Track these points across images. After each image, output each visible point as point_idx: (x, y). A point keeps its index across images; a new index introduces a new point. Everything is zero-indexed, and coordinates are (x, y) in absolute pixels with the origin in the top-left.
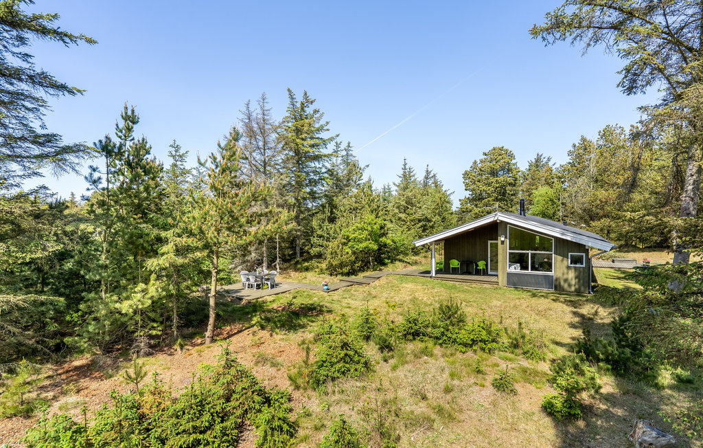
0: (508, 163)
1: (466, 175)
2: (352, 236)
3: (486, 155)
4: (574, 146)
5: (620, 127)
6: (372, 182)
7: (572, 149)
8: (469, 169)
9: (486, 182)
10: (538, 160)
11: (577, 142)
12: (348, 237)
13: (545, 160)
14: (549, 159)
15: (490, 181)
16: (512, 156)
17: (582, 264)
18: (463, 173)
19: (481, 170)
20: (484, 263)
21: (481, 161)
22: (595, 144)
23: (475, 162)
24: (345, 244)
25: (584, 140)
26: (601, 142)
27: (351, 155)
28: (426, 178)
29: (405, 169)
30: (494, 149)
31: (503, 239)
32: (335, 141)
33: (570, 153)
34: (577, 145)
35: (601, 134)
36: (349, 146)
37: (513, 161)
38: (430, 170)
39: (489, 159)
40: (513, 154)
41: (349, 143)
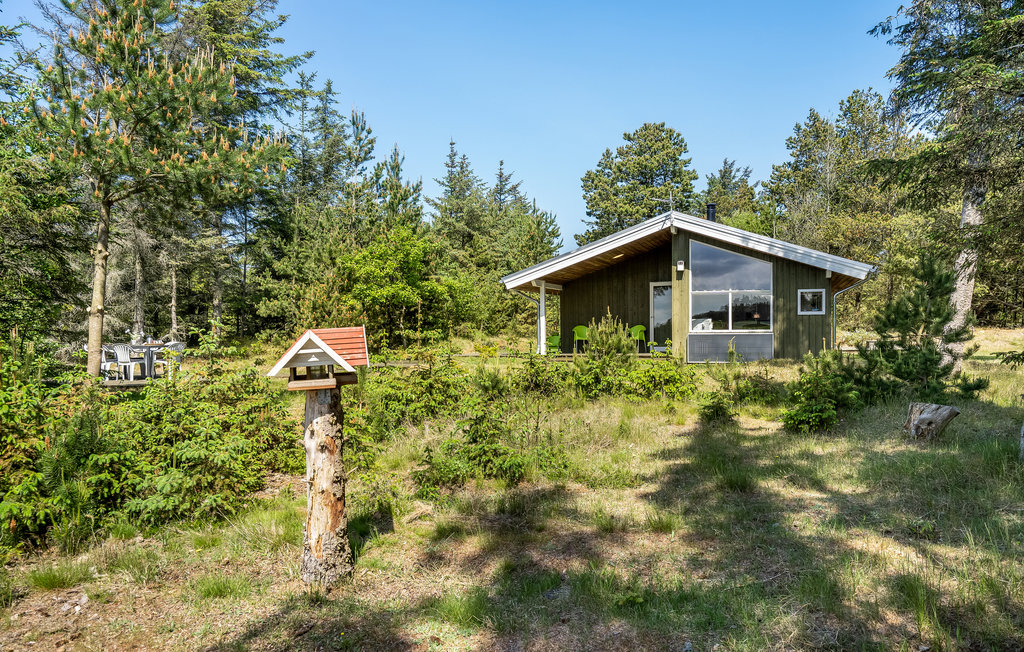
0: (674, 159)
1: (589, 181)
2: (361, 272)
3: (629, 139)
4: (798, 128)
5: (876, 95)
6: (400, 158)
7: (794, 136)
8: (594, 168)
9: (630, 195)
10: (726, 173)
11: (803, 121)
12: (351, 272)
13: (739, 175)
14: (747, 173)
15: (639, 195)
16: (681, 146)
17: (820, 310)
18: (583, 176)
19: (620, 171)
20: (643, 328)
21: (620, 153)
22: (834, 124)
23: (608, 154)
24: (344, 290)
25: (814, 117)
26: (844, 124)
27: (334, 113)
28: (500, 191)
29: (453, 165)
30: (646, 127)
31: (681, 267)
32: (299, 69)
33: (790, 144)
34: (803, 127)
35: (844, 108)
36: (329, 91)
37: (684, 157)
38: (506, 173)
39: (636, 148)
40: (682, 141)
41: (329, 84)
